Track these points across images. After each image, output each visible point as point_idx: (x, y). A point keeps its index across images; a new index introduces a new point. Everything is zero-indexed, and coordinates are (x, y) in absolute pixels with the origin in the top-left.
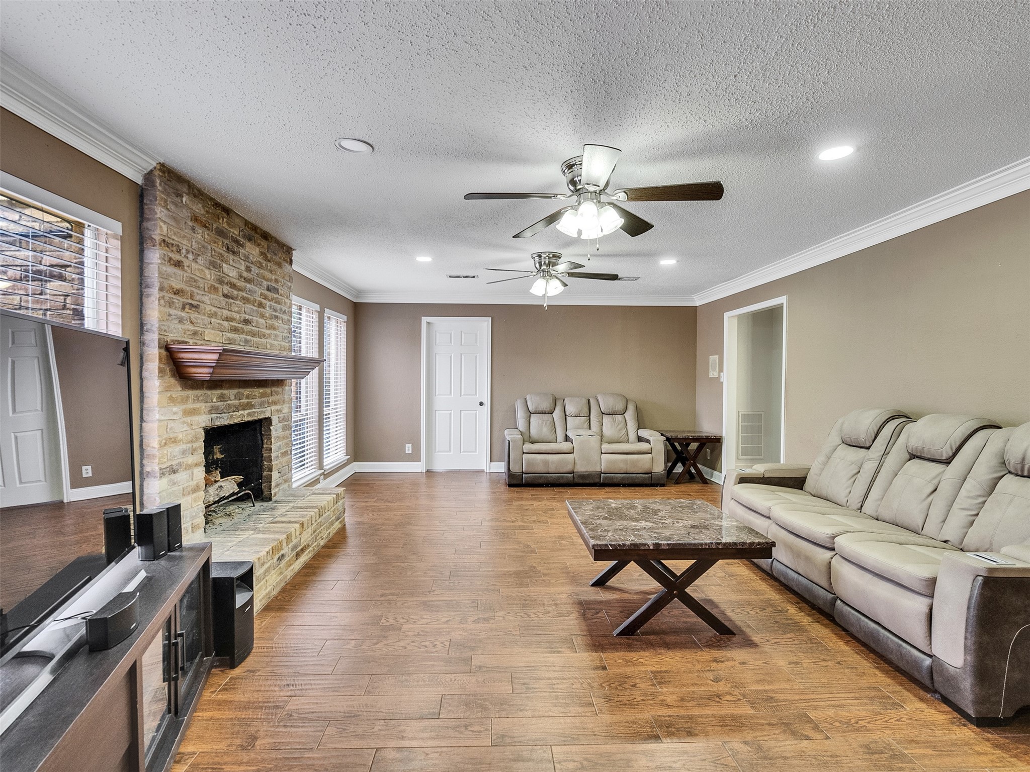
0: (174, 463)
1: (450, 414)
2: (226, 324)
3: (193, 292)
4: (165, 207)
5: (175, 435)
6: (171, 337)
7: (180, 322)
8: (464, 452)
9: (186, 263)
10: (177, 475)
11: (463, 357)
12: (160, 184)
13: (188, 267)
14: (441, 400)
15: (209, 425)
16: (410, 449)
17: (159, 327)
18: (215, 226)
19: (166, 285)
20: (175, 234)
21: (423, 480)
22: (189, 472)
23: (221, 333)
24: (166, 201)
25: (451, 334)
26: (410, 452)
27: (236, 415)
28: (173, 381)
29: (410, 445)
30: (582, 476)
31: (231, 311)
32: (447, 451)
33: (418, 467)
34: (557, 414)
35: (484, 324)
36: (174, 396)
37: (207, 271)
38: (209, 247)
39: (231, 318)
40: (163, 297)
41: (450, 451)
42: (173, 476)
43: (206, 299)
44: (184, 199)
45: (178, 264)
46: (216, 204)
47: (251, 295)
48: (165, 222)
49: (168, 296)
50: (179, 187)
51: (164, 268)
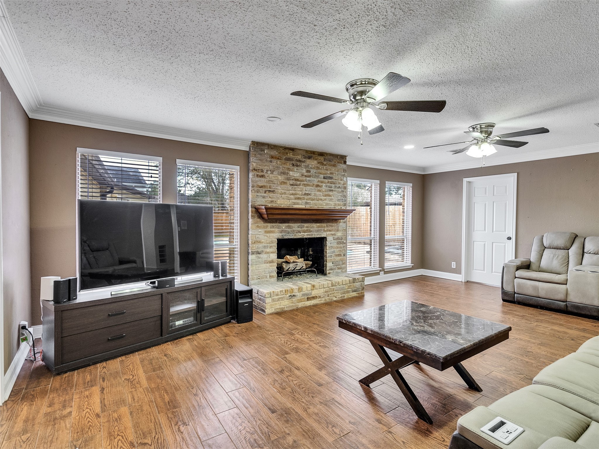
0: (259, 250)
1: (485, 244)
2: (292, 196)
3: (271, 186)
4: (255, 156)
5: (260, 240)
6: (257, 204)
7: (263, 198)
8: (494, 272)
9: (266, 175)
10: (261, 255)
11: (495, 204)
12: (252, 149)
13: (268, 176)
14: (478, 235)
15: (281, 237)
16: (455, 265)
17: (252, 200)
18: (284, 157)
19: (255, 185)
20: (260, 165)
21: (463, 287)
22: (268, 255)
23: (289, 201)
24: (255, 154)
25: (486, 188)
26: (455, 267)
27: (298, 235)
28: (259, 220)
29: (455, 263)
30: (577, 307)
31: (296, 191)
32: (482, 270)
33: (459, 278)
34: (573, 251)
35: (511, 179)
36: (259, 225)
37: (279, 177)
38: (281, 167)
39: (295, 194)
40: (254, 190)
41: (484, 270)
42: (258, 255)
43: (279, 188)
44: (266, 152)
45: (262, 176)
46: (285, 148)
47: (310, 182)
48: (255, 162)
49: (256, 189)
50: (262, 147)
51: (254, 179)
